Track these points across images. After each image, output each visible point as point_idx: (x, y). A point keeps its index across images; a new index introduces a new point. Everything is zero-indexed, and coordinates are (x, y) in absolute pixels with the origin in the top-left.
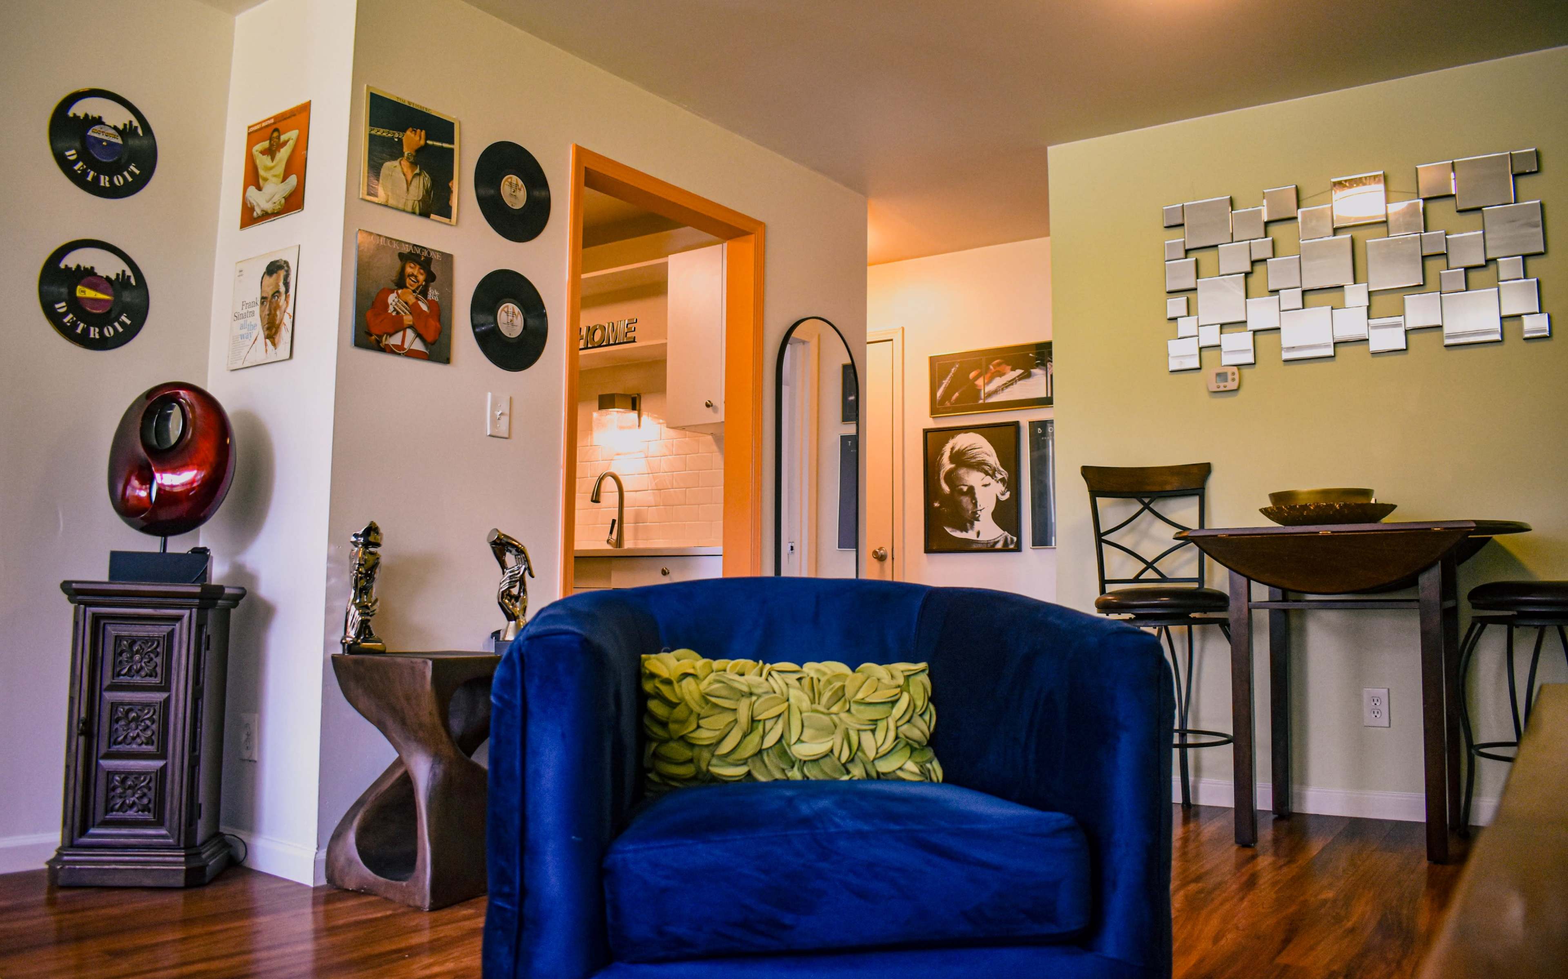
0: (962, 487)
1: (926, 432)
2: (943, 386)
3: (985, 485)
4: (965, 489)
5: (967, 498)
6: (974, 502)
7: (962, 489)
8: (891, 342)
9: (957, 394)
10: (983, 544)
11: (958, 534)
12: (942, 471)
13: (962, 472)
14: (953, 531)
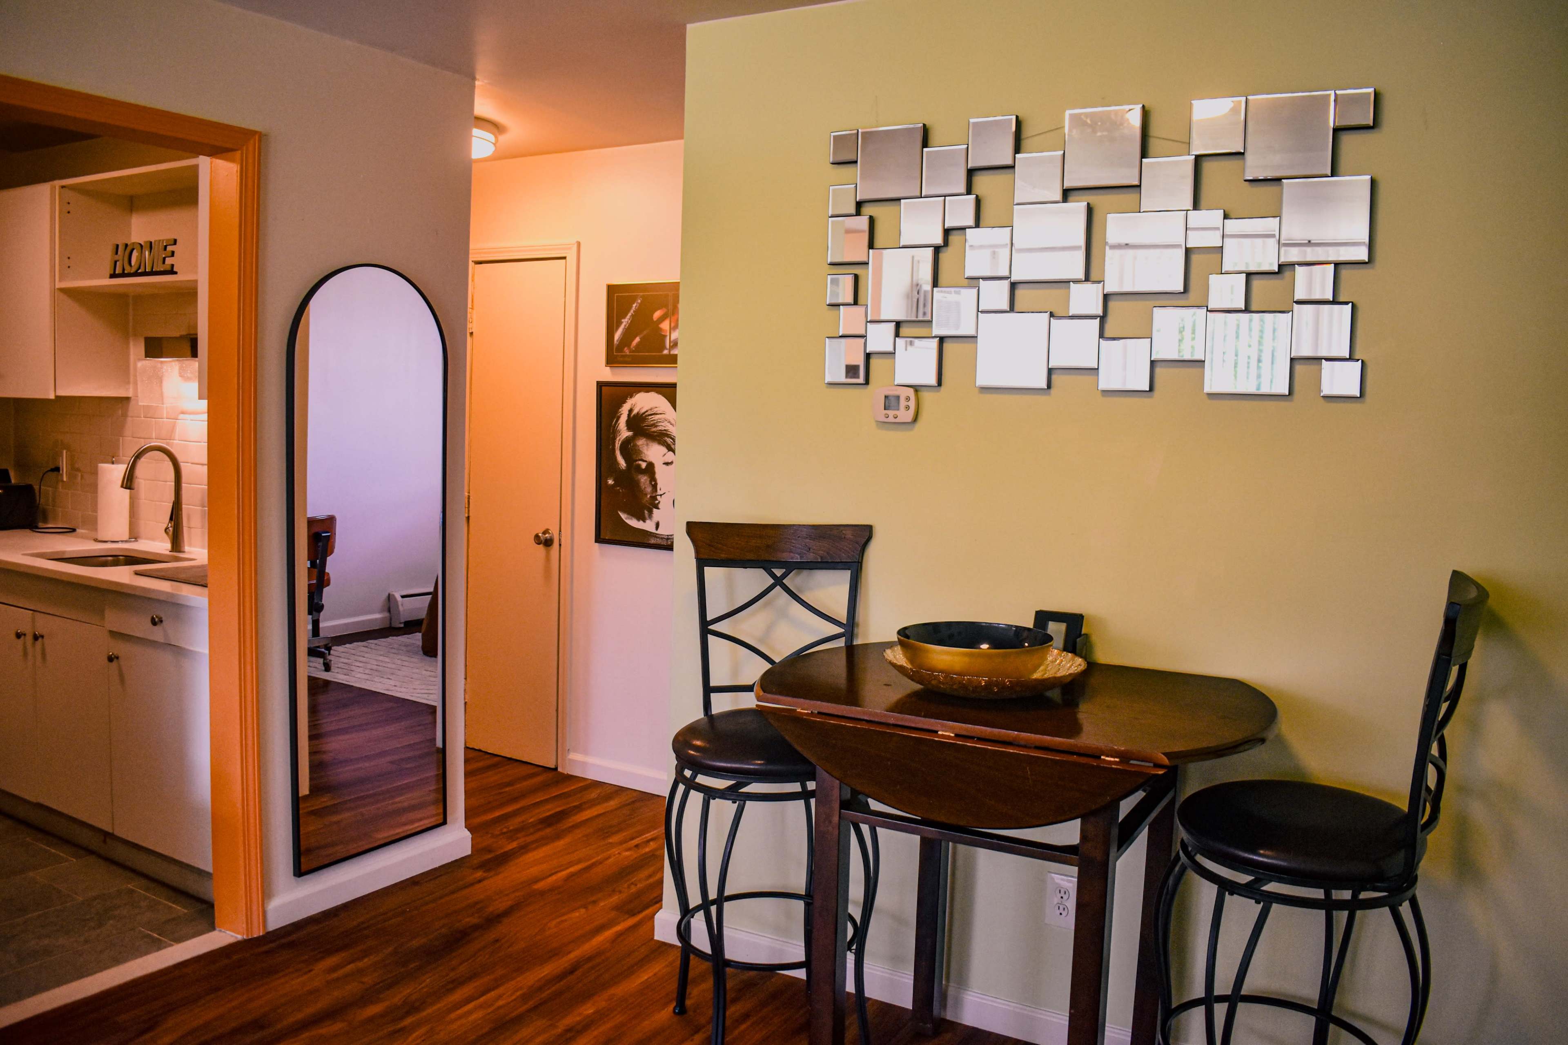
0: (640, 462)
1: (600, 385)
2: (622, 326)
3: (667, 464)
4: (644, 465)
5: (646, 478)
6: (653, 483)
7: (639, 466)
8: (564, 261)
9: (638, 339)
10: (662, 538)
11: (633, 523)
12: (618, 439)
13: (641, 442)
14: (629, 518)
